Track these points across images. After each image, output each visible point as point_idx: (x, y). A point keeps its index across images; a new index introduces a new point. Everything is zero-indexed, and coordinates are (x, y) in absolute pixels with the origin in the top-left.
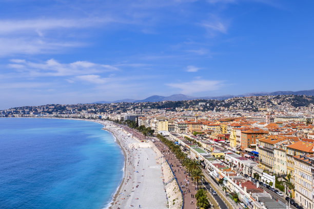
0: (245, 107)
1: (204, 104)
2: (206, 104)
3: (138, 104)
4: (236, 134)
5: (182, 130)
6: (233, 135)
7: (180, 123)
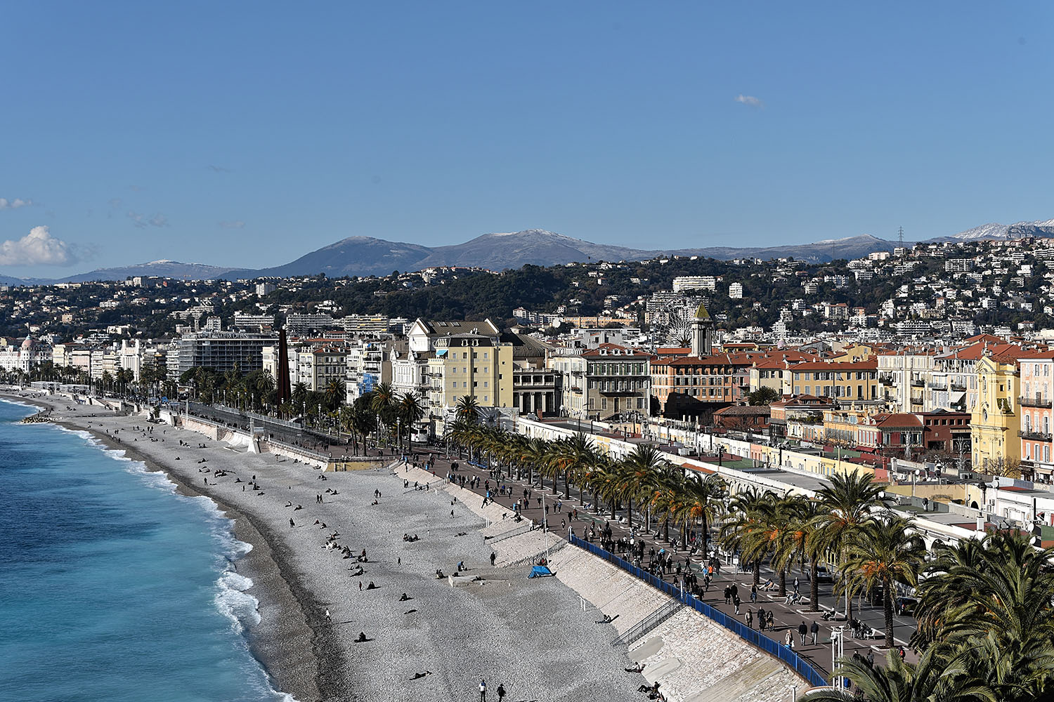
0: (985, 303)
1: (710, 283)
2: (723, 288)
3: (251, 287)
4: (1017, 391)
5: (616, 401)
6: (999, 401)
7: (603, 352)
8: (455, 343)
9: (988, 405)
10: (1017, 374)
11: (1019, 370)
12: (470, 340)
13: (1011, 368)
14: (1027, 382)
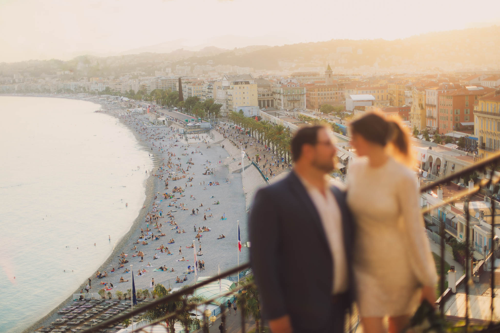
4: (425, 101)
5: (294, 103)
6: (419, 104)
7: (288, 86)
8: (236, 83)
9: (416, 106)
10: (425, 95)
11: (426, 93)
12: (242, 82)
13: (423, 92)
14: (428, 98)
